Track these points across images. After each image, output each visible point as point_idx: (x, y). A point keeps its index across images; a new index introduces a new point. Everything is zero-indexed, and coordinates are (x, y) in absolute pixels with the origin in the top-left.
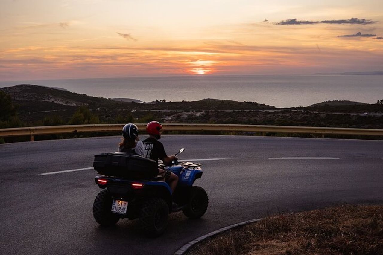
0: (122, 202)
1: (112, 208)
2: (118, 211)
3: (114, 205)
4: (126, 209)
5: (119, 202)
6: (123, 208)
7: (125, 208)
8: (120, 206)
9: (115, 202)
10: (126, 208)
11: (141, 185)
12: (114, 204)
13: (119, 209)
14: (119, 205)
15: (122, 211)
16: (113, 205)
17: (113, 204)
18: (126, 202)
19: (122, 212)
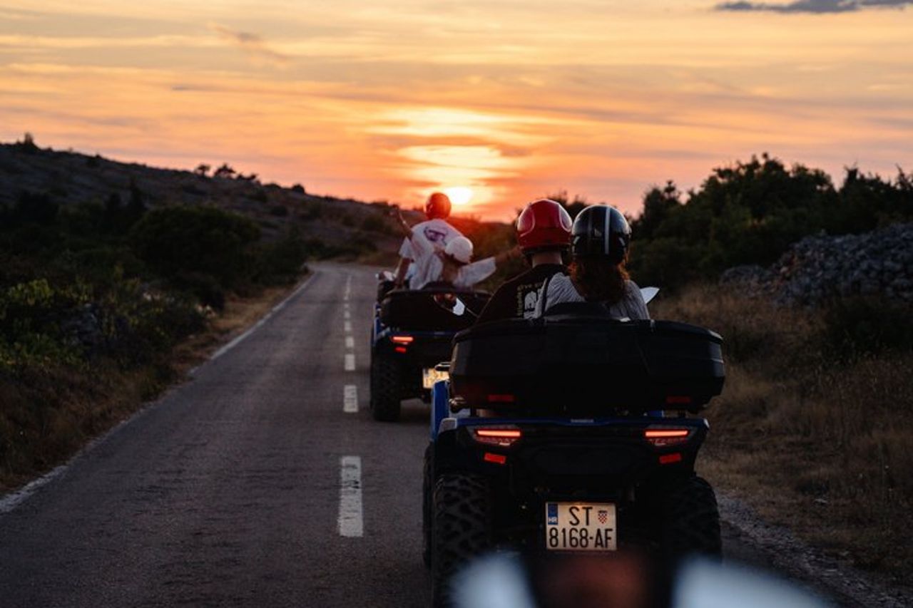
0: (587, 509)
1: (548, 537)
2: (579, 547)
3: (550, 523)
4: (612, 534)
5: (574, 511)
6: (599, 531)
7: (607, 530)
8: (582, 525)
9: (554, 513)
10: (611, 530)
11: (685, 433)
12: (553, 519)
13: (579, 538)
14: (578, 522)
15: (597, 544)
16: (549, 527)
17: (548, 519)
18: (604, 508)
19: (599, 548)
